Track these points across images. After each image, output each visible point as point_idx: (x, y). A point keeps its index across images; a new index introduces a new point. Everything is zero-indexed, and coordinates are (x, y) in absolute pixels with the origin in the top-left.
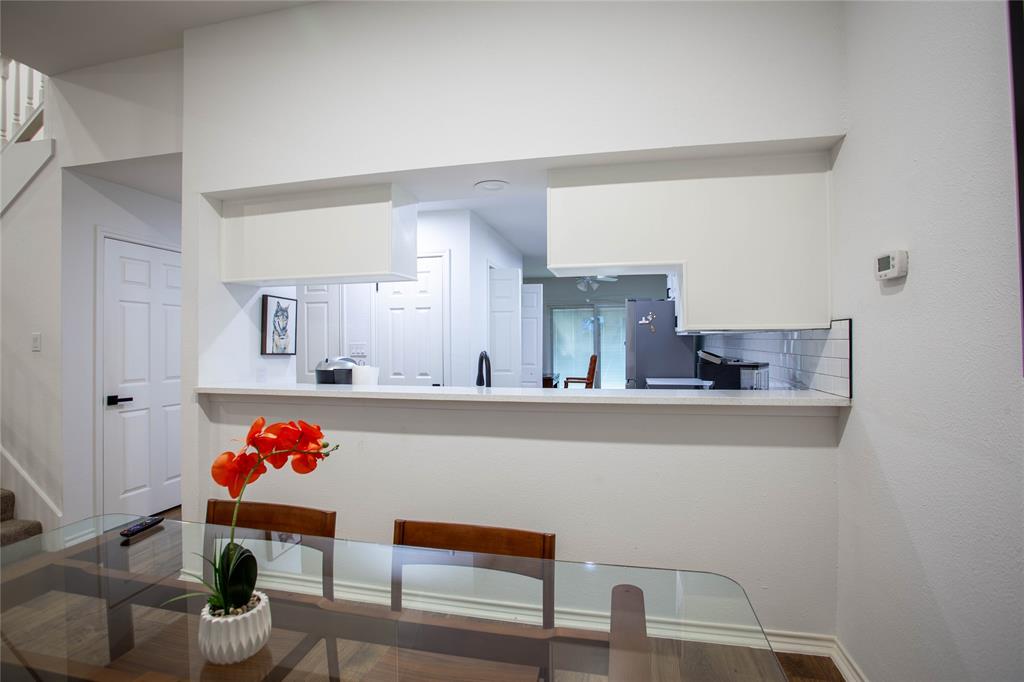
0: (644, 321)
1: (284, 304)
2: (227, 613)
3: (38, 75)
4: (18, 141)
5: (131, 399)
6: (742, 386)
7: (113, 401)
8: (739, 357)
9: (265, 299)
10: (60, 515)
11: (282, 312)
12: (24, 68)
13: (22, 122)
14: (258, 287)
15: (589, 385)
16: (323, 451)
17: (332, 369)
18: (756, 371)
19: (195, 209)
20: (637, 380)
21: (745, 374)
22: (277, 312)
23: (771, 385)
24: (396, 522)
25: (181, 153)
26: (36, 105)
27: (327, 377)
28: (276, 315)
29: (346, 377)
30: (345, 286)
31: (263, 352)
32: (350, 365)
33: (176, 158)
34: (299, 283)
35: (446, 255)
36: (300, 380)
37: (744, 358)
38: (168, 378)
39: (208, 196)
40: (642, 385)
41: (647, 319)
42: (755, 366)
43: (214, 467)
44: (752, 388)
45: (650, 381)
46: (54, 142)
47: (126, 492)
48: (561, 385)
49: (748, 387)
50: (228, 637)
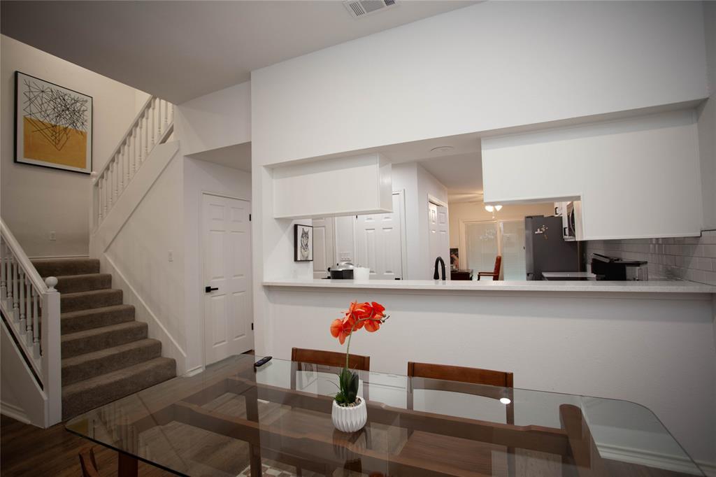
0: (539, 231)
1: (306, 229)
2: (347, 406)
3: (170, 105)
4: (161, 143)
5: (217, 289)
6: (628, 278)
7: (208, 290)
8: (618, 256)
9: (296, 227)
10: (185, 355)
11: (305, 234)
12: (163, 102)
13: (162, 133)
14: (292, 220)
15: (496, 278)
16: (383, 319)
17: (341, 270)
18: (638, 268)
19: (259, 175)
20: (535, 275)
21: (628, 269)
22: (303, 234)
23: (649, 277)
24: (409, 363)
25: (251, 142)
26: (169, 122)
27: (337, 275)
28: (302, 237)
29: (348, 275)
30: (336, 218)
31: (296, 260)
32: (351, 267)
33: (248, 146)
34: (315, 218)
35: (402, 193)
36: (315, 277)
37: (623, 257)
38: (235, 276)
39: (267, 167)
40: (541, 278)
41: (541, 230)
42: (637, 264)
43: (331, 327)
44: (634, 279)
45: (545, 275)
46: (179, 141)
47: (216, 344)
48: (475, 278)
49: (631, 278)
50: (351, 418)
